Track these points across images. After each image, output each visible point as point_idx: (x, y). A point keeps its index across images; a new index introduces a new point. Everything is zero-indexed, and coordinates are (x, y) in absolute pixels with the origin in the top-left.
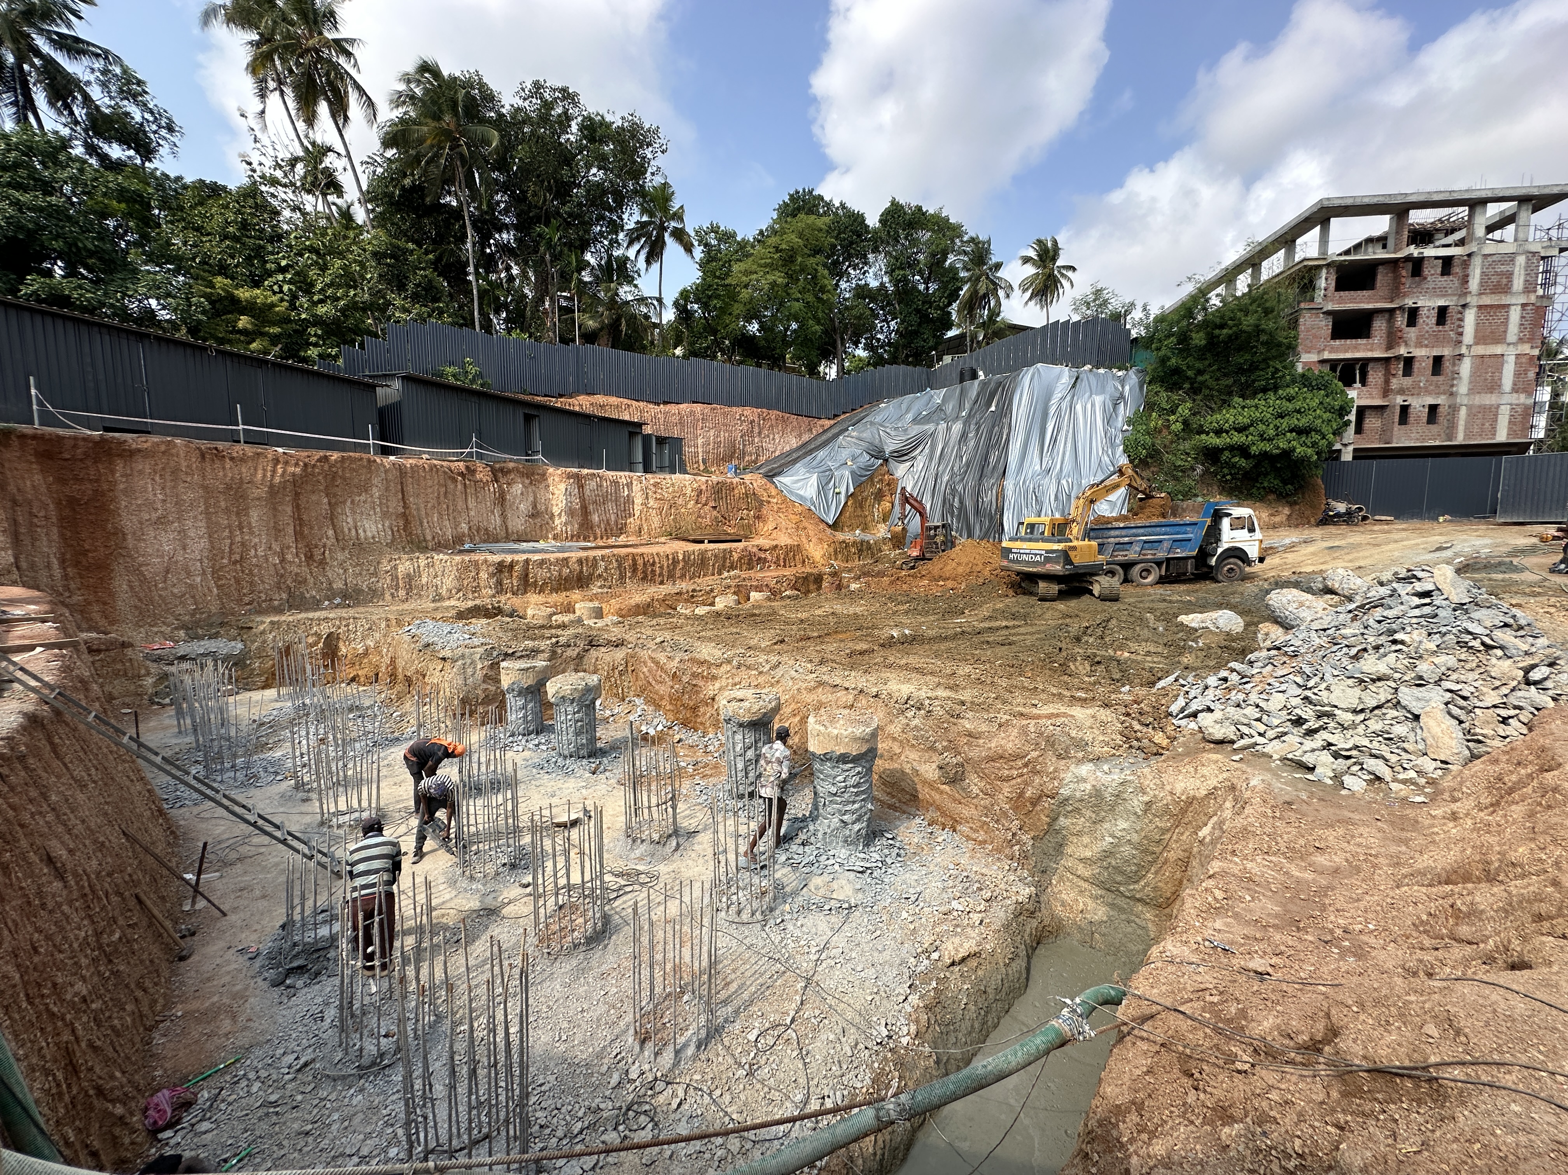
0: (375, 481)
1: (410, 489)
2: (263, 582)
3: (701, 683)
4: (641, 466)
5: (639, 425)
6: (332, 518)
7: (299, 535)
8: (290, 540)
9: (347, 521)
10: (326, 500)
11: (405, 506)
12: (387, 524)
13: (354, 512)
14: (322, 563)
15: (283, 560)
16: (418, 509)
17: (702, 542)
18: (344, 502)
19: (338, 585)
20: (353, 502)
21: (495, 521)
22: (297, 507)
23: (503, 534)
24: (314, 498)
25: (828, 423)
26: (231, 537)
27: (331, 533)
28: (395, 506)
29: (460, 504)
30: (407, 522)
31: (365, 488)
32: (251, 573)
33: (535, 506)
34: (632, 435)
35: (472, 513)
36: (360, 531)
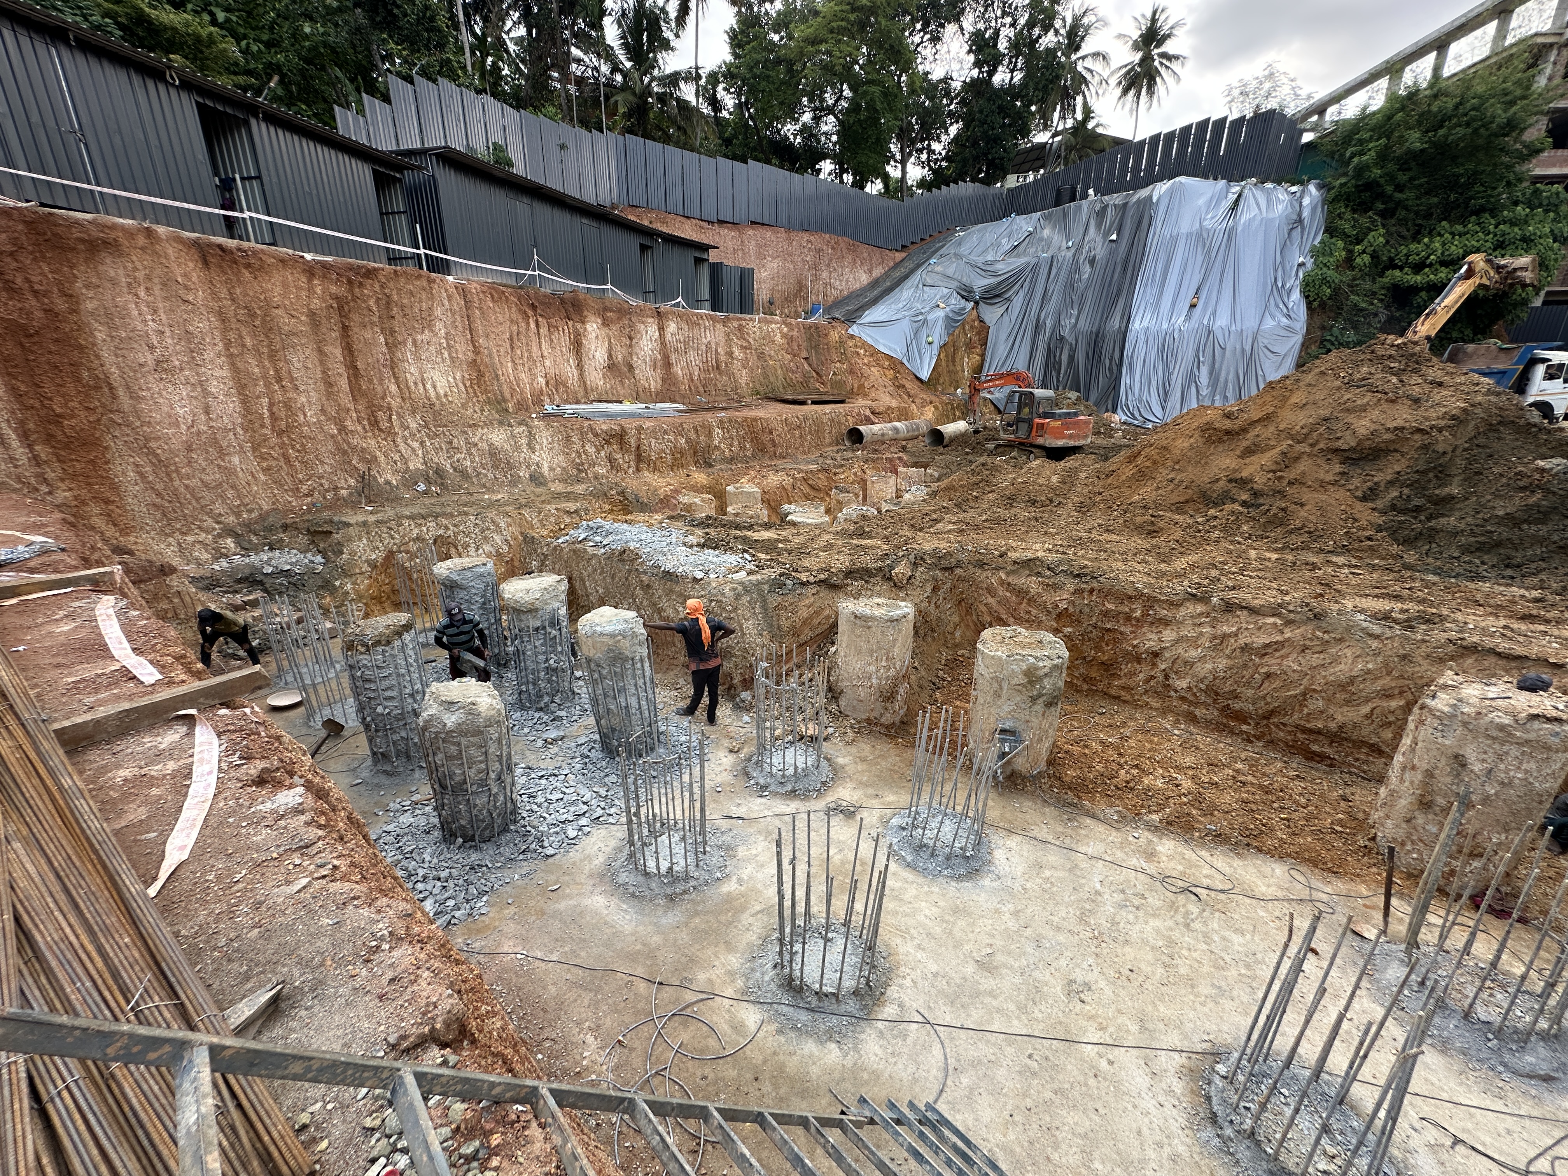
0: (438, 312)
1: (478, 325)
2: (322, 463)
4: (706, 302)
5: (707, 249)
6: (393, 365)
7: (355, 391)
8: (346, 400)
9: (411, 371)
10: (382, 339)
11: (477, 351)
12: (458, 375)
13: (417, 358)
14: (391, 433)
15: (342, 429)
16: (490, 356)
17: (803, 403)
18: (404, 343)
19: (416, 464)
21: (571, 375)
22: (349, 349)
23: (582, 391)
24: (367, 334)
25: (899, 256)
26: (270, 394)
28: (463, 349)
29: (535, 349)
30: (480, 375)
31: (427, 323)
34: (698, 261)
35: (548, 363)
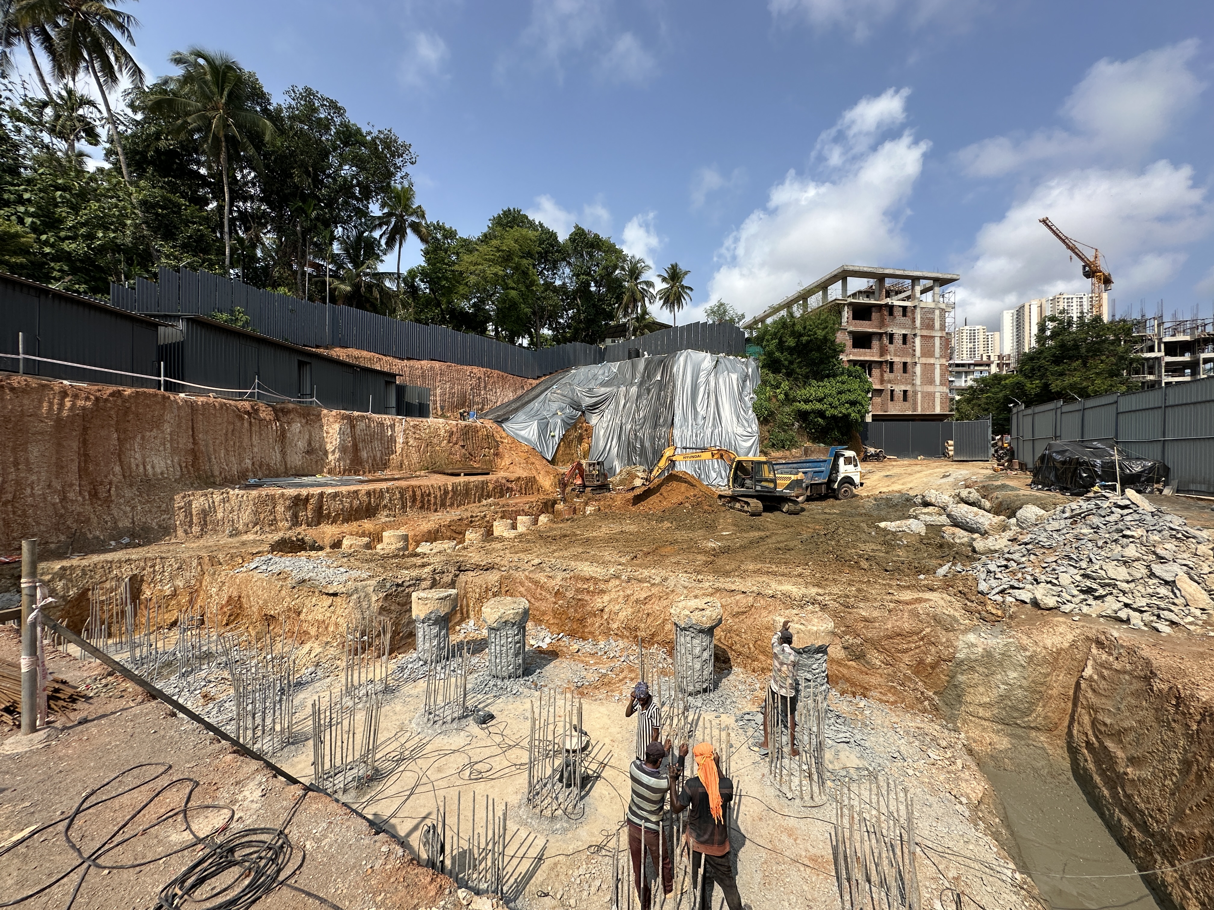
0: (168, 417)
1: (200, 426)
2: (38, 524)
3: (587, 598)
4: (394, 410)
5: (394, 376)
6: (121, 453)
7: (83, 472)
8: (73, 477)
9: (135, 457)
10: (115, 436)
11: (195, 443)
12: (176, 459)
13: (143, 447)
14: (108, 501)
15: (64, 499)
16: (207, 445)
17: (458, 475)
18: (134, 438)
19: (125, 523)
20: (143, 438)
21: (275, 458)
22: (85, 442)
23: (282, 469)
24: (103, 433)
25: (535, 382)
27: (117, 469)
28: (184, 442)
29: (246, 441)
30: (196, 458)
31: (157, 424)
32: (24, 514)
33: (310, 444)
34: (388, 383)
35: (256, 450)
36: (149, 467)
